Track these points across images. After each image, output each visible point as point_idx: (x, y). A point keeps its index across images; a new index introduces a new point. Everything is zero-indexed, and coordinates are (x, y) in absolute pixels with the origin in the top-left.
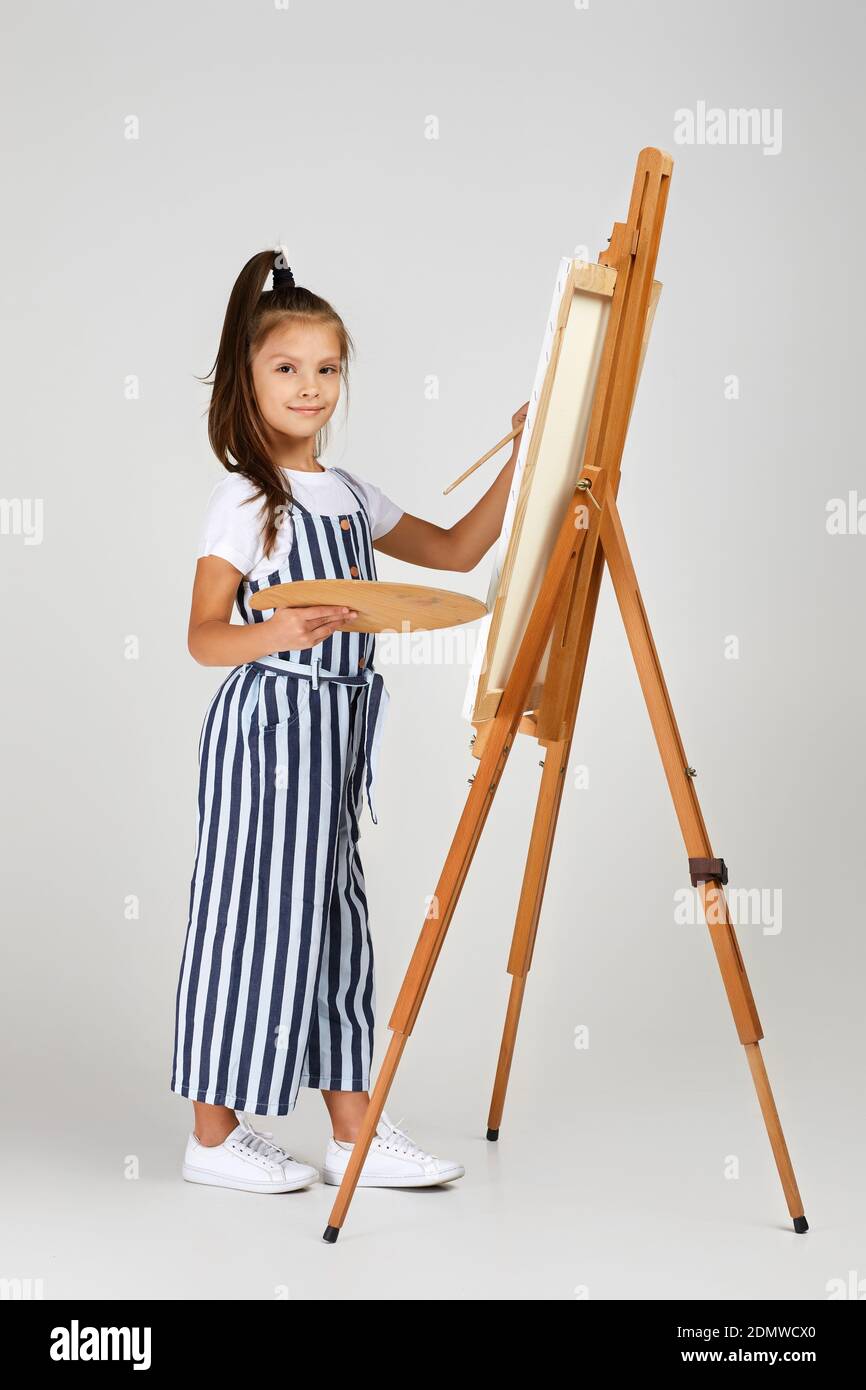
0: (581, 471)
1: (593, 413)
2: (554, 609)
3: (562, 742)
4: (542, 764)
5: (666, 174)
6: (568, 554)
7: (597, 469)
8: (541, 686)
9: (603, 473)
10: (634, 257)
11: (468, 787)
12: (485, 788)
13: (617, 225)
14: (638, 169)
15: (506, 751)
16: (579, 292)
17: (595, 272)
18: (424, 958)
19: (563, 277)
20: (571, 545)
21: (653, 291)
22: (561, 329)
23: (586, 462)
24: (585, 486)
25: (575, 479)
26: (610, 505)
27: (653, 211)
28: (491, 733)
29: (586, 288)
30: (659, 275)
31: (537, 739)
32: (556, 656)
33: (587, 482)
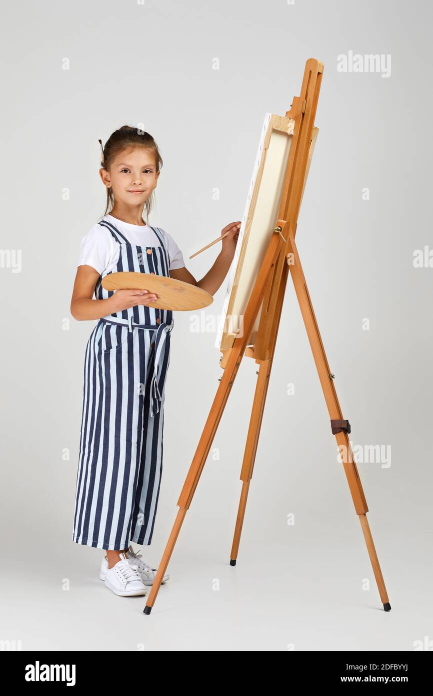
0: (277, 222)
1: (282, 194)
2: (262, 293)
3: (267, 361)
4: (257, 373)
5: (320, 72)
6: (270, 265)
7: (285, 222)
8: (257, 333)
9: (288, 224)
10: (303, 114)
11: (218, 383)
12: (227, 383)
13: (295, 98)
14: (306, 70)
15: (238, 365)
16: (275, 131)
17: (284, 121)
18: (196, 469)
19: (266, 123)
20: (271, 260)
21: (314, 132)
22: (266, 149)
23: (279, 218)
24: (278, 230)
25: (274, 227)
26: (291, 240)
27: (313, 91)
28: (230, 356)
29: (278, 129)
30: (316, 124)
31: (255, 360)
32: (264, 317)
33: (279, 228)
